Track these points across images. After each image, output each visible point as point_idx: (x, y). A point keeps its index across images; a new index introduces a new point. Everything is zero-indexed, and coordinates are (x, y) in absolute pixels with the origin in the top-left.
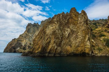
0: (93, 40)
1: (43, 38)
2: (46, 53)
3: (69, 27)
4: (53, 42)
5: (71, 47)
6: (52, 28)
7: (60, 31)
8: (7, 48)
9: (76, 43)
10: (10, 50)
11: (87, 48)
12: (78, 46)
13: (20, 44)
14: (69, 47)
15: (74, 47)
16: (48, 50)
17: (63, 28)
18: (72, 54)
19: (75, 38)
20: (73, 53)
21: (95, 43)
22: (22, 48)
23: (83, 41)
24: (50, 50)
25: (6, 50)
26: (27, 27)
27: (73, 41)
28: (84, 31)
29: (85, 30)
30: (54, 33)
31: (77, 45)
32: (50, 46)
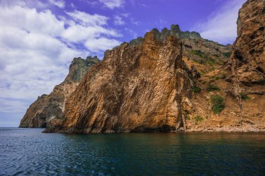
0: (187, 100)
1: (82, 100)
2: (87, 127)
3: (137, 75)
4: (101, 106)
5: (139, 115)
6: (101, 78)
7: (117, 84)
8: (26, 117)
9: (149, 106)
10: (33, 123)
11: (171, 116)
12: (154, 113)
13: (55, 107)
14: (136, 114)
15: (146, 114)
16: (91, 122)
17: (123, 78)
18: (142, 128)
19: (148, 96)
20: (143, 126)
21: (190, 105)
22: (61, 115)
23: (164, 103)
24: (96, 122)
25: (25, 122)
26: (71, 66)
27: (143, 103)
28: (167, 82)
29: (170, 79)
30: (104, 88)
31: (151, 110)
32: (96, 113)
